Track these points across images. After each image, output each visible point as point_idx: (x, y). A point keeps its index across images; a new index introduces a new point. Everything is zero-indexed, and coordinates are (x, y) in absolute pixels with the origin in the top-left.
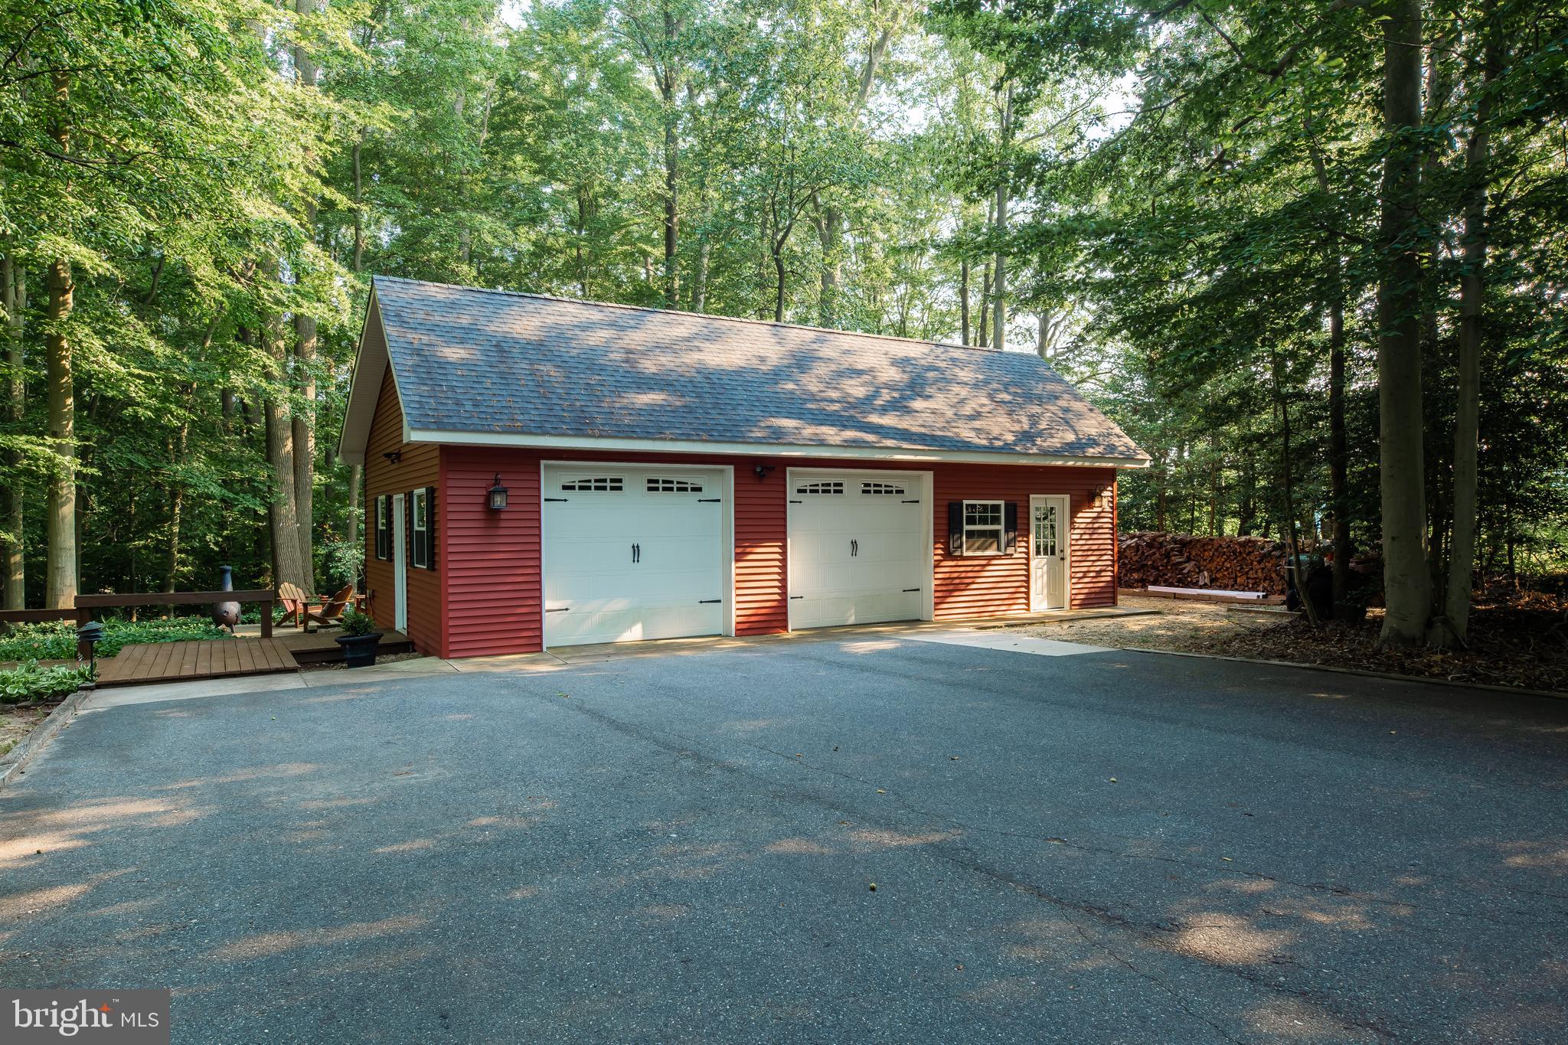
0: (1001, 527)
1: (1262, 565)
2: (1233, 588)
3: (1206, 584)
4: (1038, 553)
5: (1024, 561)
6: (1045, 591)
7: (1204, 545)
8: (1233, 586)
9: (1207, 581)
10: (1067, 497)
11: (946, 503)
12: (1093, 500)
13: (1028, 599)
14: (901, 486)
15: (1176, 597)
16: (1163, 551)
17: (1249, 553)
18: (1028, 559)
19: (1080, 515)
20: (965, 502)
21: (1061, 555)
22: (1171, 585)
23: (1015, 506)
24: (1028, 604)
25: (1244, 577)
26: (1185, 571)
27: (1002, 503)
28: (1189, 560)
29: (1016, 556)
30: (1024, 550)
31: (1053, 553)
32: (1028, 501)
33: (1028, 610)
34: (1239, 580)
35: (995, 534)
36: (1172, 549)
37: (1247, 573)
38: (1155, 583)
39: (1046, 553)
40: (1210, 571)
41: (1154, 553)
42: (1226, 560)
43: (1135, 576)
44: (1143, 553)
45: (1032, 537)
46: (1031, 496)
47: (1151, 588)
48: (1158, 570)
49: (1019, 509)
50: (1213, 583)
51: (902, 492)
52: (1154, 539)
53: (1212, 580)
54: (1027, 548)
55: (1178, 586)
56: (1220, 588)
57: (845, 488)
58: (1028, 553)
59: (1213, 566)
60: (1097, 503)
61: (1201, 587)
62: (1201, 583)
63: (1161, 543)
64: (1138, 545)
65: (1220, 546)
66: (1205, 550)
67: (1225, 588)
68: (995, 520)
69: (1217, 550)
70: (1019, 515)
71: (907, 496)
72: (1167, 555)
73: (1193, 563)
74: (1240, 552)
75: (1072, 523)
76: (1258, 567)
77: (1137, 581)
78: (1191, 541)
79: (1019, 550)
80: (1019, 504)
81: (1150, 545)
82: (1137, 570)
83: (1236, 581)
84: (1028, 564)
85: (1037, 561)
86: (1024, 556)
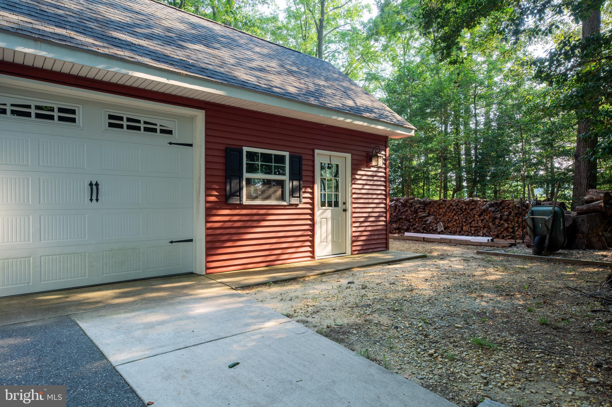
0: (286, 178)
1: (482, 218)
2: (460, 234)
3: (442, 231)
4: (323, 204)
5: (309, 211)
6: (330, 237)
7: (440, 204)
8: (460, 232)
9: (443, 229)
10: (349, 156)
11: (223, 147)
12: (371, 160)
13: (312, 246)
14: (169, 126)
15: (425, 240)
16: (413, 209)
17: (472, 209)
18: (313, 209)
19: (359, 172)
20: (245, 149)
21: (344, 207)
22: (418, 232)
23: (300, 159)
24: (313, 252)
25: (469, 226)
26: (428, 222)
27: (287, 154)
28: (429, 215)
29: (300, 206)
30: (309, 200)
31: (336, 204)
32: (313, 156)
33: (313, 257)
34: (464, 228)
35: (281, 183)
36: (419, 208)
37: (471, 223)
38: (408, 230)
39: (330, 205)
40: (444, 222)
41: (407, 211)
42: (455, 214)
43: (394, 226)
44: (399, 210)
45: (317, 188)
46: (317, 151)
47: (407, 234)
48: (410, 222)
49: (304, 162)
50: (447, 230)
51: (170, 132)
52: (407, 201)
53: (445, 228)
54: (313, 199)
55: (423, 233)
56: (451, 233)
57: (79, 116)
58: (313, 204)
59: (446, 218)
60: (374, 163)
61: (439, 233)
62: (439, 230)
63: (411, 204)
64: (396, 206)
65: (451, 205)
66: (440, 208)
67: (454, 233)
68: (280, 171)
69: (449, 207)
70: (304, 167)
71: (176, 137)
72: (416, 212)
73: (432, 217)
74: (466, 209)
75: (353, 179)
76: (478, 219)
77: (396, 229)
78: (430, 202)
79: (304, 200)
80: (304, 157)
81: (404, 205)
82: (396, 222)
83: (462, 229)
84: (313, 215)
85: (321, 211)
86: (309, 206)
